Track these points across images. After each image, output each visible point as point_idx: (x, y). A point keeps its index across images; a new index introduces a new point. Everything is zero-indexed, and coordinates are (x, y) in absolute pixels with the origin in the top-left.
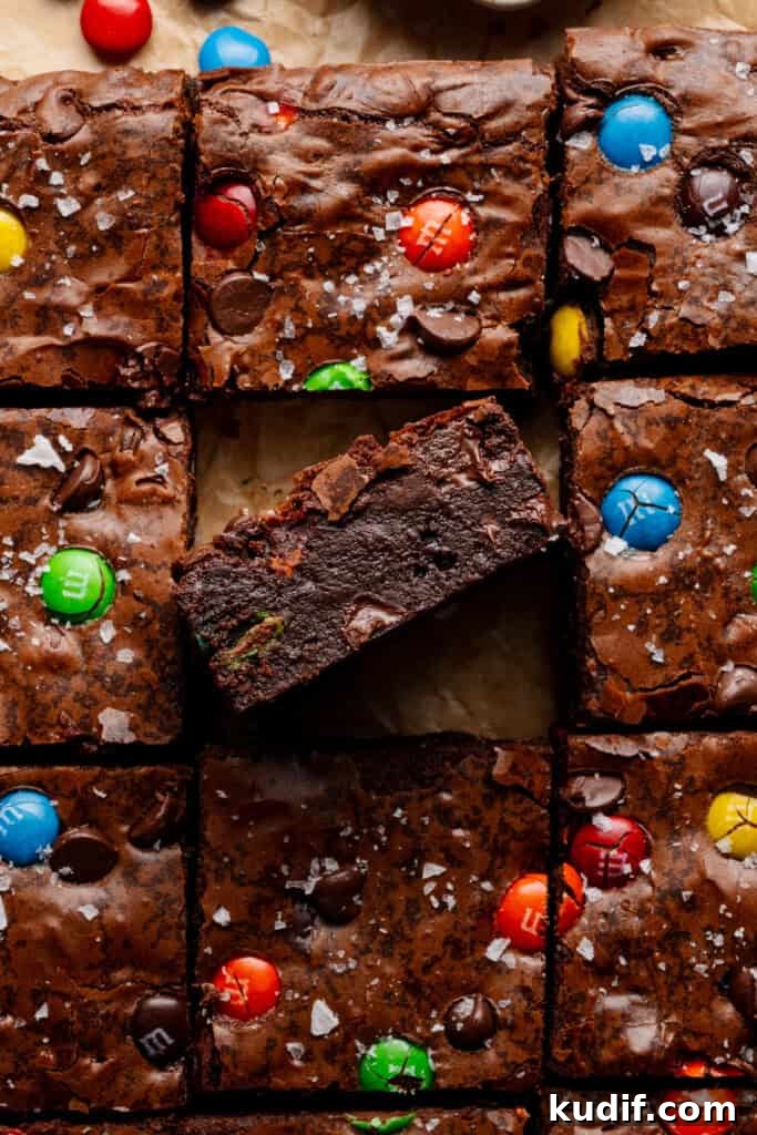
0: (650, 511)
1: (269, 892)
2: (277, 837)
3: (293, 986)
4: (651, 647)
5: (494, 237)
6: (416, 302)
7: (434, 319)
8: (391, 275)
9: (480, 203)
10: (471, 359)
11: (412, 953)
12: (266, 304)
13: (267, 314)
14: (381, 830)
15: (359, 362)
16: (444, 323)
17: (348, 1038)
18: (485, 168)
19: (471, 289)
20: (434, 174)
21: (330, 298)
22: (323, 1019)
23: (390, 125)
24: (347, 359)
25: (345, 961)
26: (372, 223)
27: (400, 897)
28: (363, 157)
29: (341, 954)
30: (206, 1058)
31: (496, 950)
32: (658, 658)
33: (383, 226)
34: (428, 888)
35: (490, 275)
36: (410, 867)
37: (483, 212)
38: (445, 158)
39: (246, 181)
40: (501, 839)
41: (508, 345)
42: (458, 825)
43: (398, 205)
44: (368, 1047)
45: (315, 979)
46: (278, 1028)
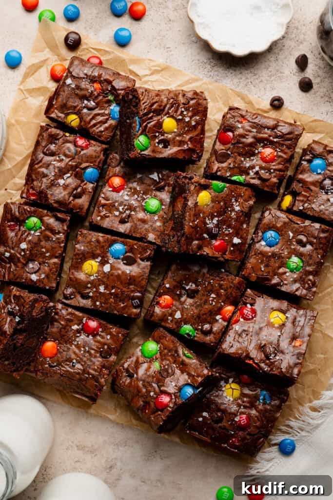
0: (273, 239)
1: (179, 285)
2: (185, 275)
3: (175, 306)
4: (262, 267)
5: (280, 160)
6: (260, 168)
7: (262, 173)
8: (256, 161)
9: (279, 152)
10: (267, 184)
11: (202, 310)
12: (228, 158)
13: (228, 161)
14: (207, 283)
15: (244, 177)
16: (264, 174)
17: (181, 321)
18: (283, 145)
19: (271, 169)
20: (272, 143)
21: (242, 161)
22: (178, 315)
23: (266, 129)
24: (241, 175)
25: (188, 305)
26: (256, 149)
27: (204, 298)
28: (259, 135)
29: (187, 304)
30: (151, 312)
31: (218, 317)
32: (263, 269)
33: (258, 150)
34: (211, 299)
35: (276, 167)
36: (209, 292)
37: (280, 154)
38: (275, 140)
39: (233, 132)
40: (230, 296)
41: (276, 183)
42: (222, 289)
43: (262, 147)
44: (184, 324)
45: (180, 307)
46: (168, 313)
